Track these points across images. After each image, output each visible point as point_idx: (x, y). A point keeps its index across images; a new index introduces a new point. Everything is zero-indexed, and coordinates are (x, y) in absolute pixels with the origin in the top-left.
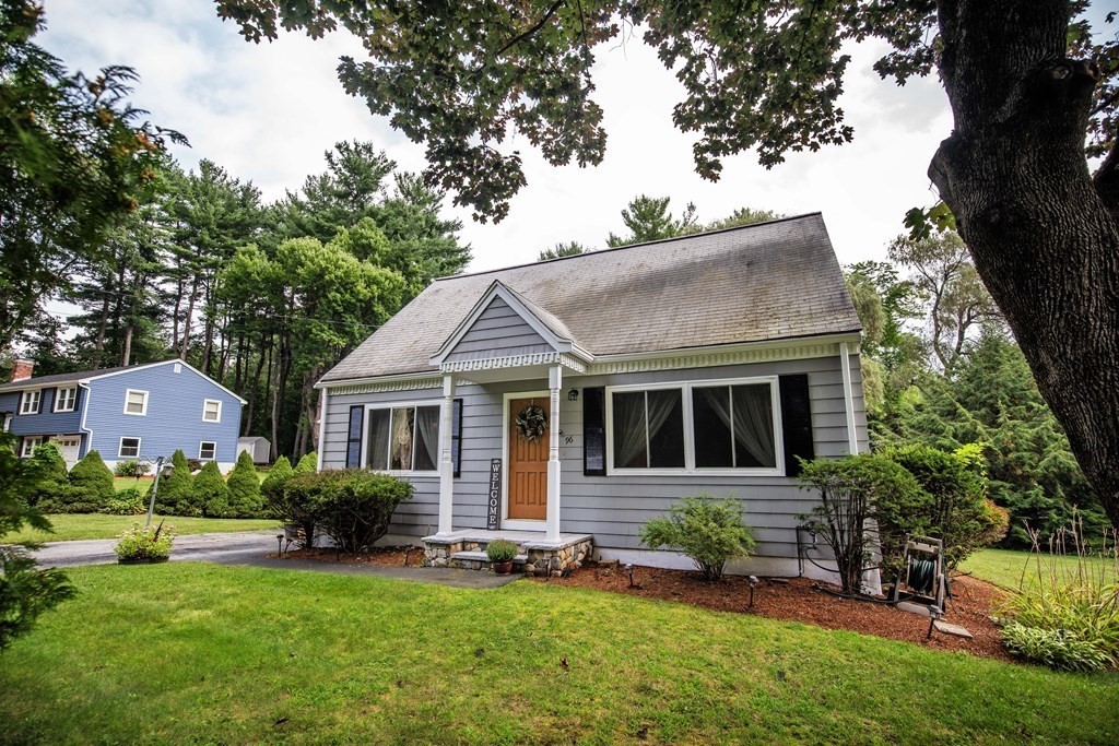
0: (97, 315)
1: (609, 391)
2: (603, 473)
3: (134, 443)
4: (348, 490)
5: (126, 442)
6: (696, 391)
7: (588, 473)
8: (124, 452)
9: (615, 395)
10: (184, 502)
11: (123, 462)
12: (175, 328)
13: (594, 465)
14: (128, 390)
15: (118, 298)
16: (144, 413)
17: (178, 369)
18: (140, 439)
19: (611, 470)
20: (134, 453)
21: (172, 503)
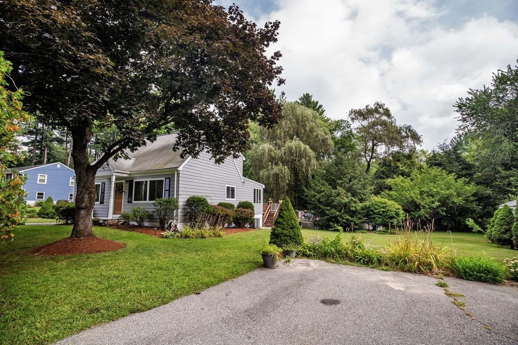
0: (32, 142)
1: (135, 181)
2: (131, 202)
3: (42, 194)
4: (69, 206)
5: (39, 194)
6: (150, 181)
7: (129, 202)
8: (38, 198)
9: (135, 182)
10: (51, 214)
11: (38, 201)
12: (67, 146)
13: (130, 200)
14: (39, 175)
15: (42, 134)
16: (46, 183)
17: (59, 166)
18: (44, 193)
19: (133, 202)
20: (42, 198)
21: (47, 214)
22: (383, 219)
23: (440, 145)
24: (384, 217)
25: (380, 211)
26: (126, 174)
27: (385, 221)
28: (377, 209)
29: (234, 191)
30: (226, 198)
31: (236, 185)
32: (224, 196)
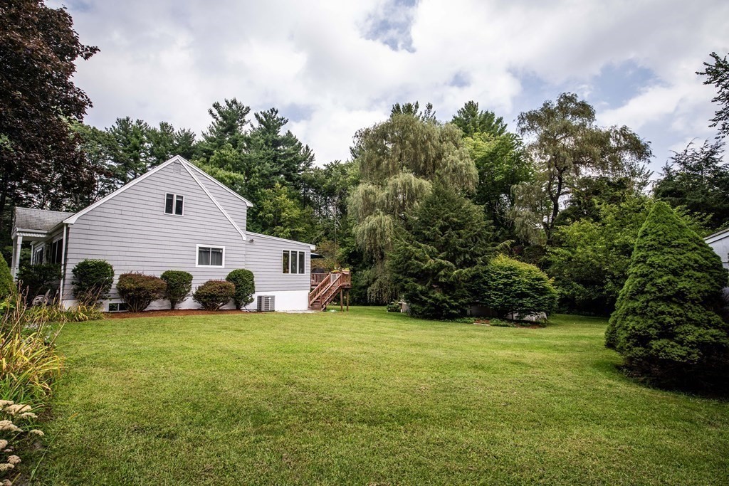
22: (506, 298)
23: (677, 155)
24: (508, 294)
25: (498, 284)
26: (41, 234)
27: (509, 302)
28: (494, 280)
29: (221, 253)
30: (199, 264)
31: (225, 244)
32: (192, 261)
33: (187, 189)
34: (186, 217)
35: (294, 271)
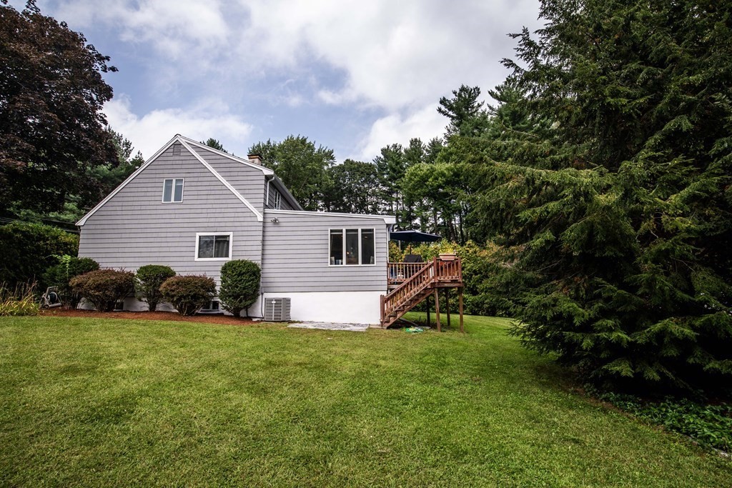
29: (228, 242)
30: (199, 257)
31: (233, 229)
32: (191, 254)
33: (187, 171)
34: (185, 202)
35: (352, 260)
